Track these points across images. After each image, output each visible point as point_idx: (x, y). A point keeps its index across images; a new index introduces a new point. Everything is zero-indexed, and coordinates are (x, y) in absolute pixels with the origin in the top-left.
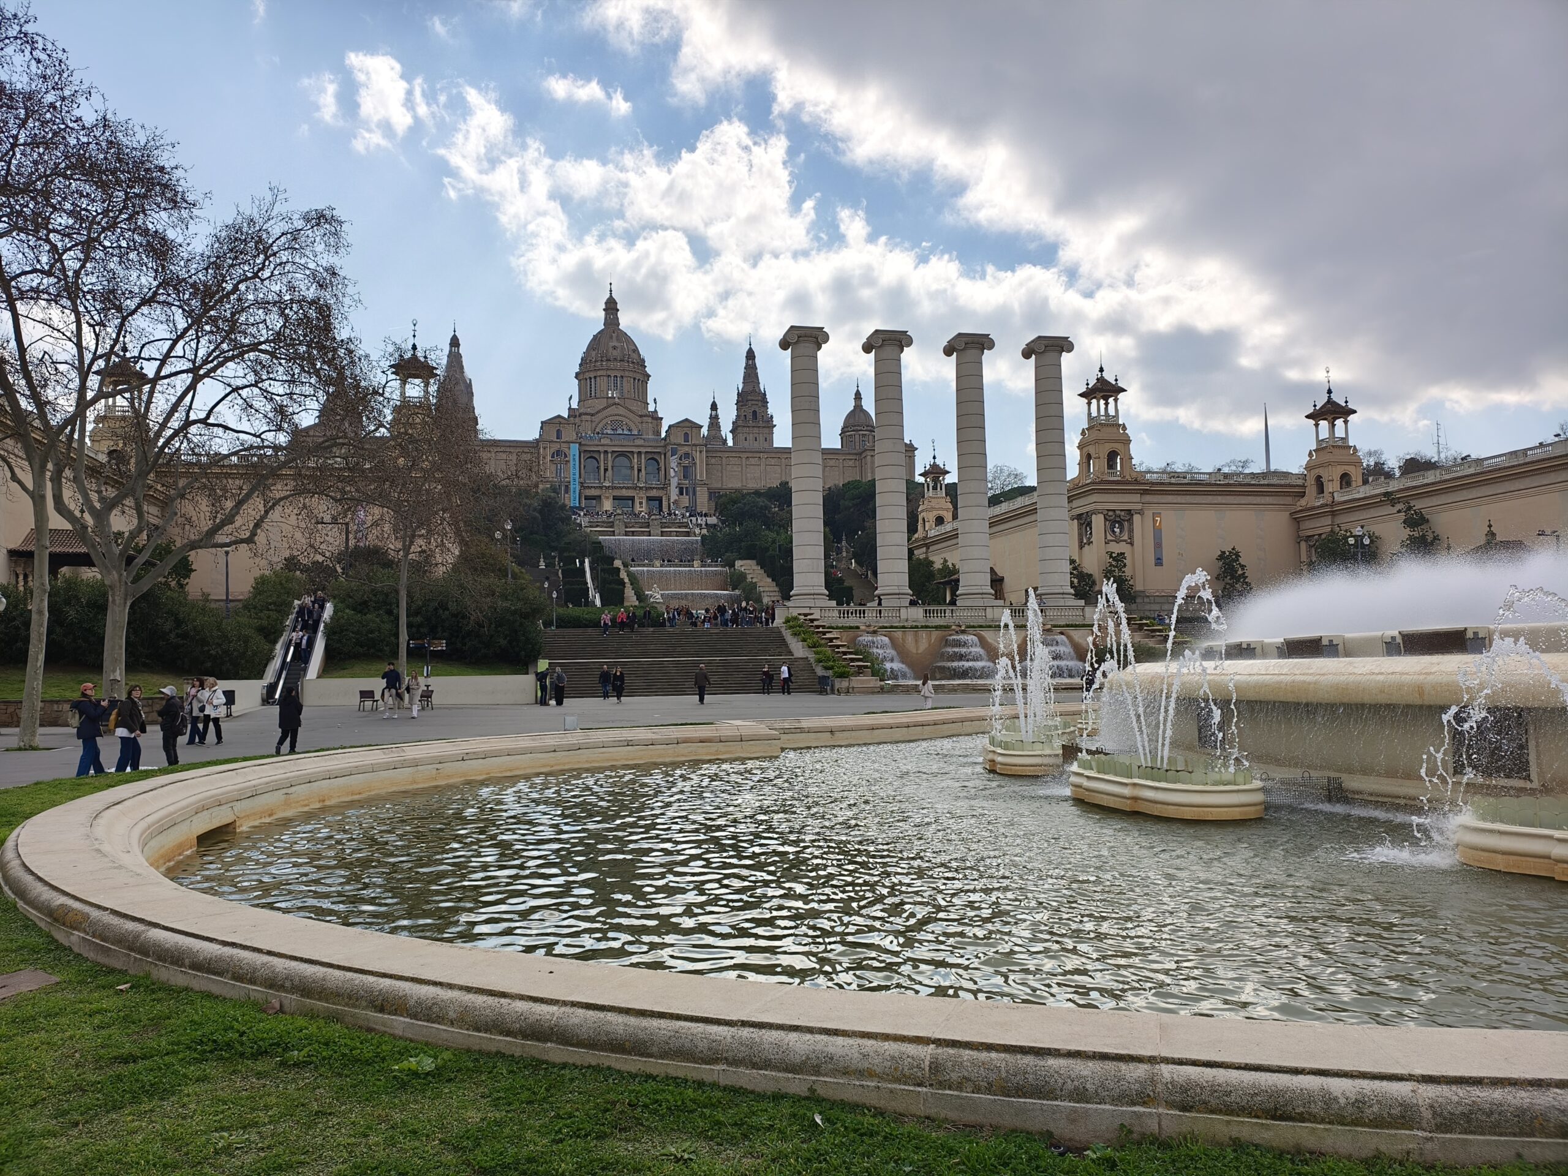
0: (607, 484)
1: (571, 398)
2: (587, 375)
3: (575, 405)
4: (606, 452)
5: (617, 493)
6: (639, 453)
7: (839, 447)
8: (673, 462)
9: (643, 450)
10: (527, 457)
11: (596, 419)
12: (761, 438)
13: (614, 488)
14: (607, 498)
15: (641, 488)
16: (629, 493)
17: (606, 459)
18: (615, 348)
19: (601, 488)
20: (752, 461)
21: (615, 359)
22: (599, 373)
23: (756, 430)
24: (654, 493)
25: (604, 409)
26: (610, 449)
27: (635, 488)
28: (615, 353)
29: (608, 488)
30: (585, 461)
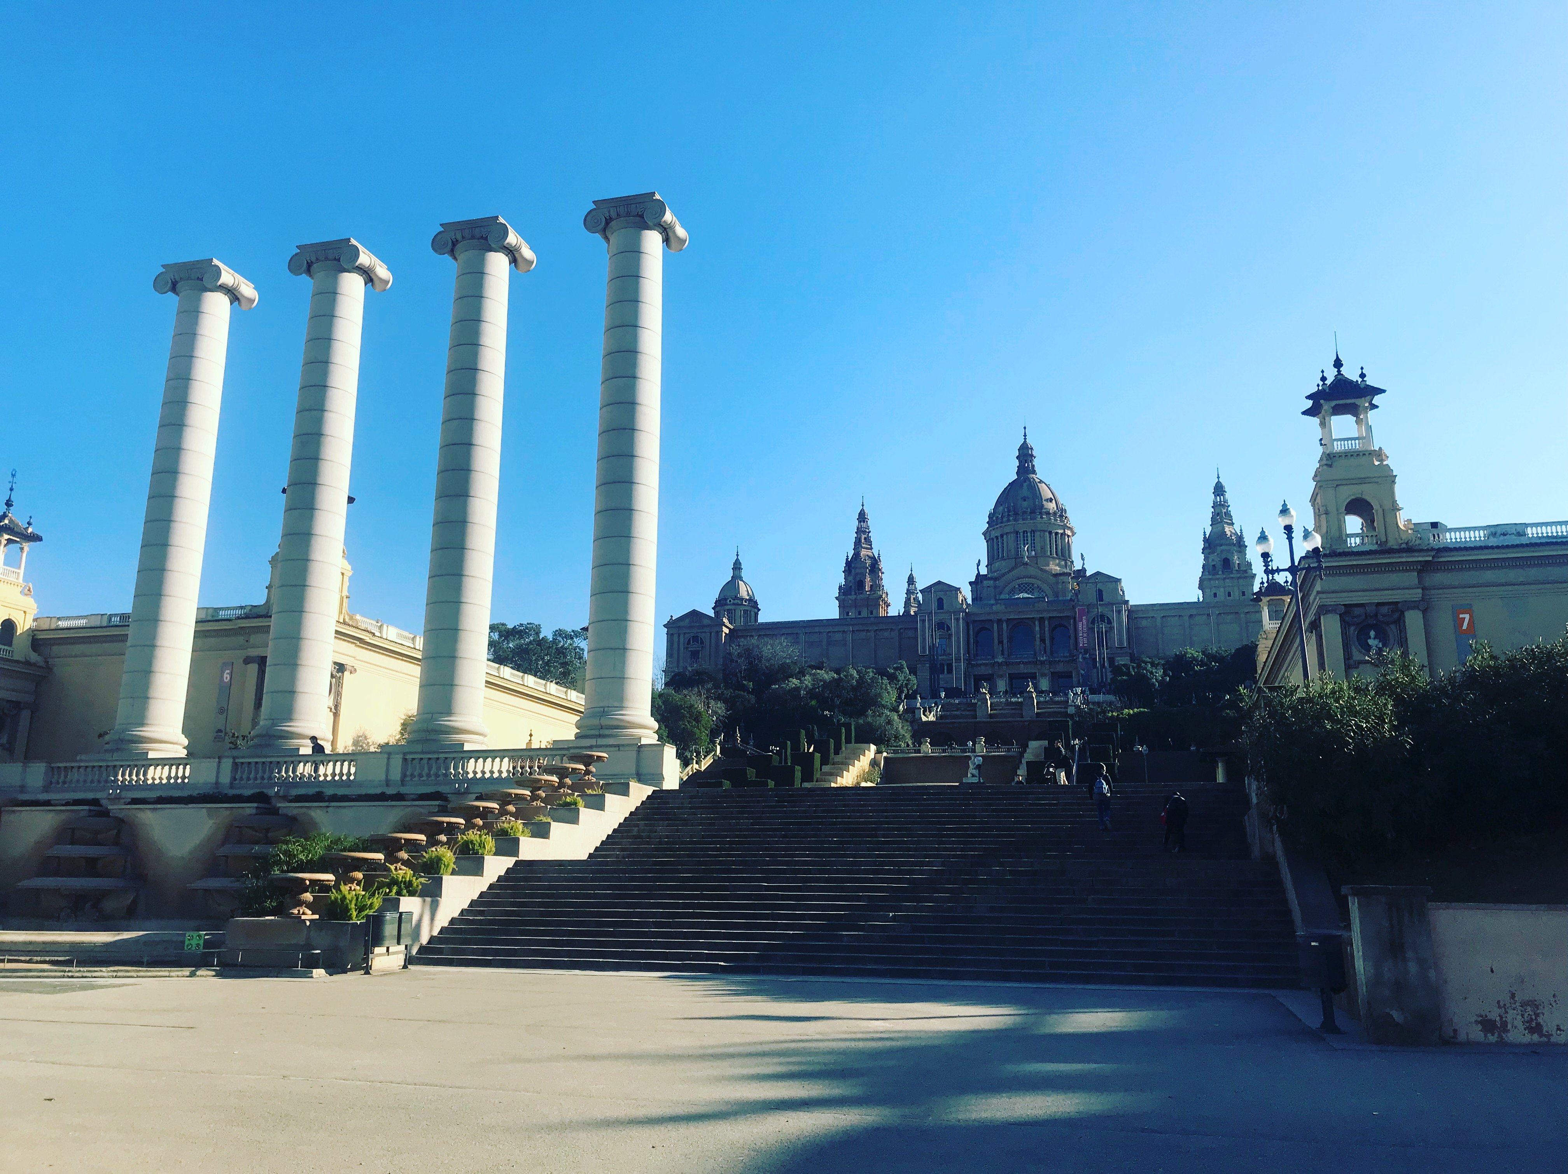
0: (1000, 659)
1: (978, 565)
2: (994, 534)
3: (984, 571)
4: (999, 621)
5: (1013, 670)
6: (1041, 620)
8: (1082, 626)
9: (1045, 615)
10: (910, 633)
11: (1003, 584)
13: (1007, 664)
14: (1001, 676)
15: (1042, 663)
16: (1030, 669)
17: (1000, 630)
18: (1026, 500)
19: (993, 665)
21: (1025, 513)
22: (1007, 530)
24: (1060, 668)
25: (1010, 571)
26: (1004, 617)
27: (1035, 663)
28: (1025, 504)
29: (1000, 664)
30: (977, 634)
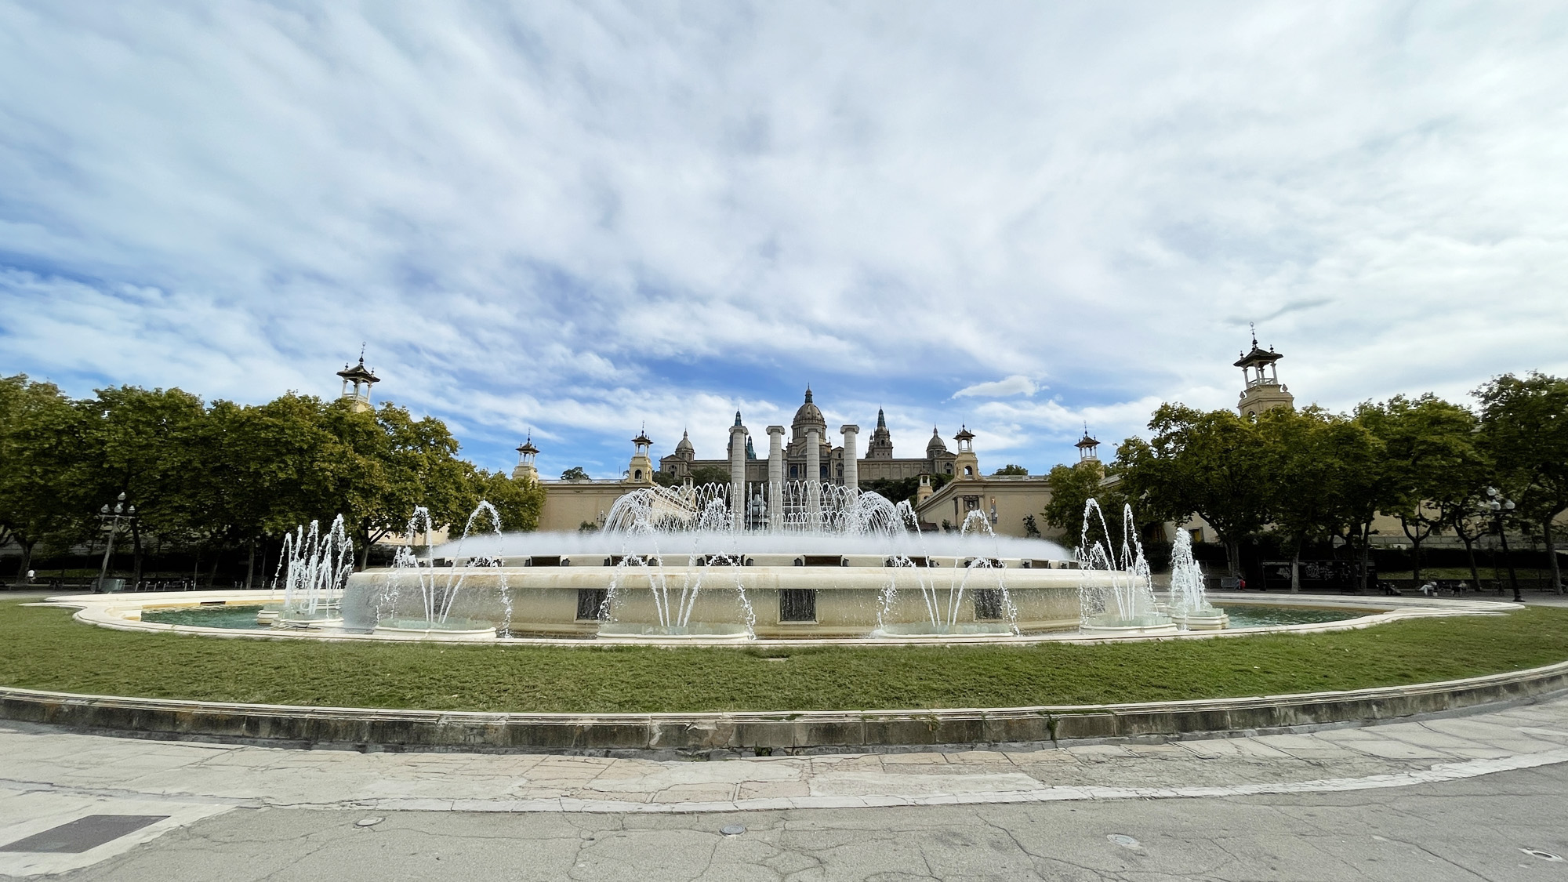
1: (790, 438)
2: (797, 427)
3: (791, 442)
4: (801, 464)
7: (926, 457)
10: (764, 467)
11: (799, 448)
12: (886, 454)
17: (801, 468)
18: (809, 413)
20: (875, 466)
21: (809, 419)
22: (801, 425)
23: (883, 450)
25: (803, 443)
28: (809, 415)
30: (791, 469)
